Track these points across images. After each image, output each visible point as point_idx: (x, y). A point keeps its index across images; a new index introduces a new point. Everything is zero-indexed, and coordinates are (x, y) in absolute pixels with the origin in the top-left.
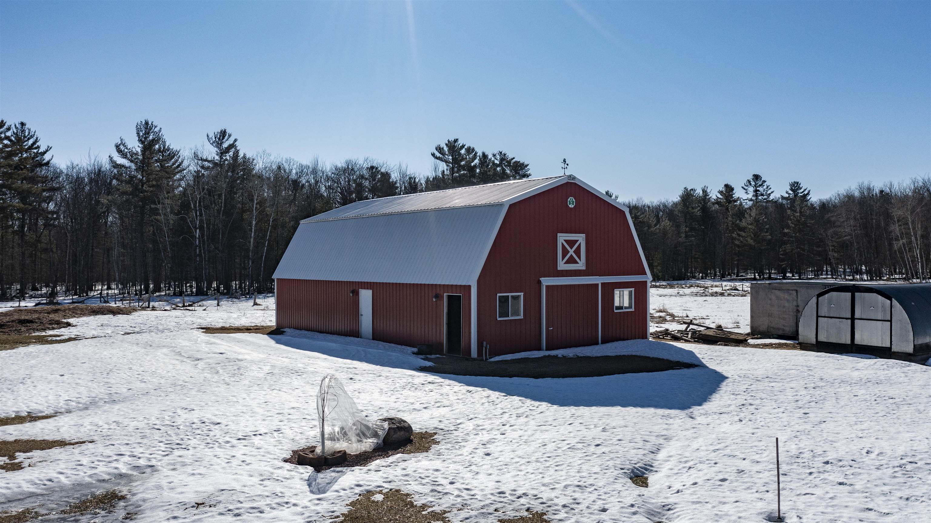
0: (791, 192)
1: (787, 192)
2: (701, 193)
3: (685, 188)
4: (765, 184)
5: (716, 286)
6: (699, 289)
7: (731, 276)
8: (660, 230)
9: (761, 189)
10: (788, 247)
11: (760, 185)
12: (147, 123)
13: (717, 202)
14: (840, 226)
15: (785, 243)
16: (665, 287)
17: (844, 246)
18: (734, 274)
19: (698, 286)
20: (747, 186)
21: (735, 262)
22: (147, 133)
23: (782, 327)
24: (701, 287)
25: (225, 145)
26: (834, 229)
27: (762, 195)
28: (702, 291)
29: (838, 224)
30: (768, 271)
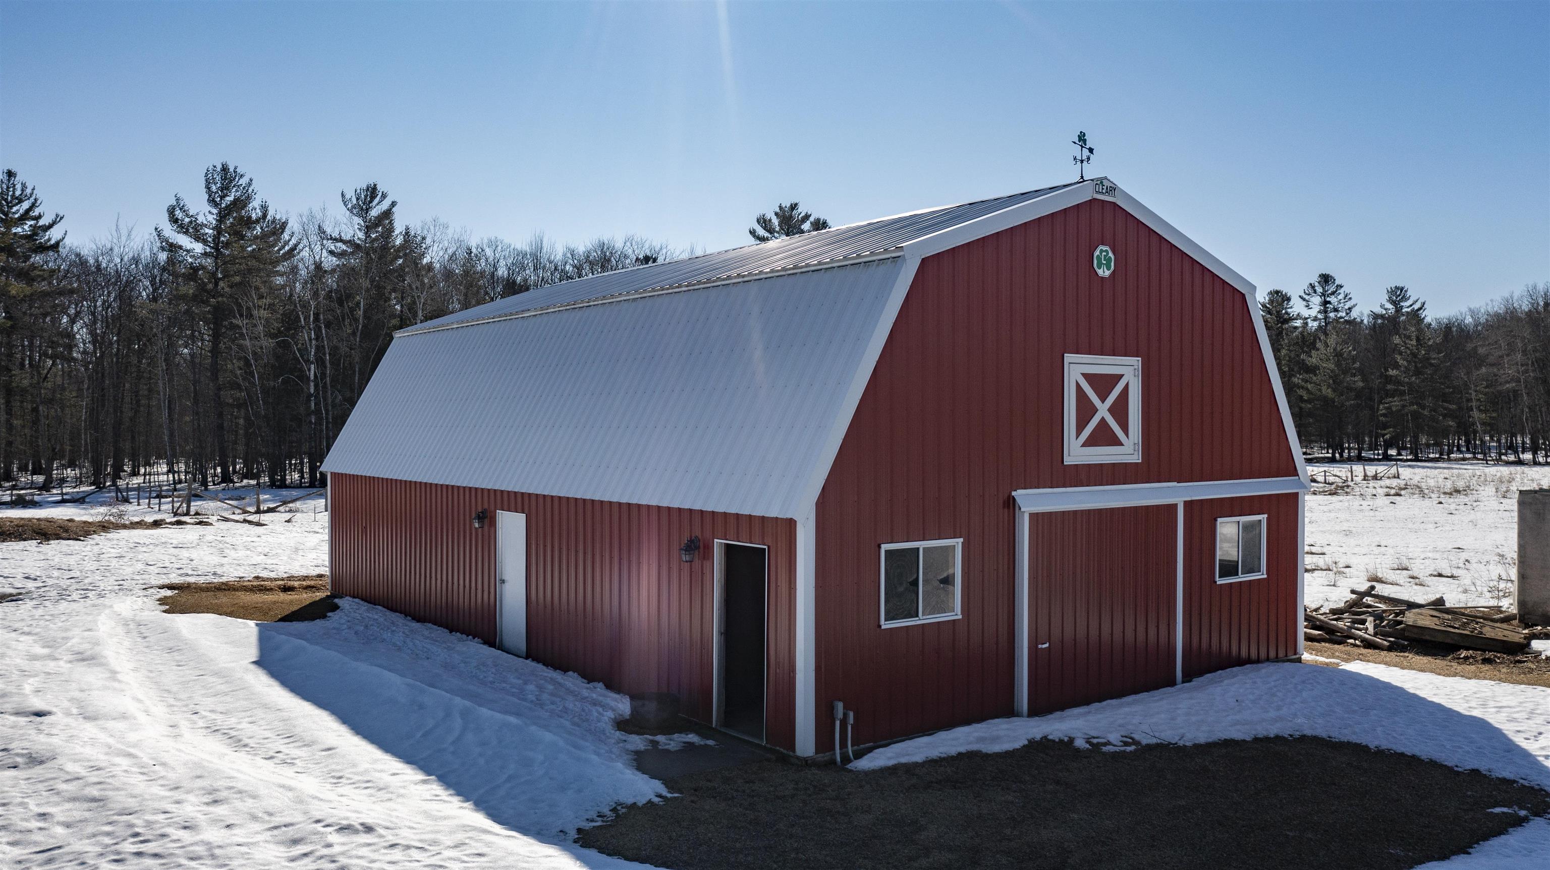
0: (1389, 306)
1: (1382, 306)
4: (1341, 291)
9: (1332, 299)
10: (1395, 402)
11: (1333, 293)
12: (225, 169)
14: (1495, 365)
15: (1389, 395)
17: (1501, 401)
20: (1309, 295)
22: (225, 189)
25: (374, 213)
26: (1483, 370)
27: (1336, 310)
30: (1355, 446)
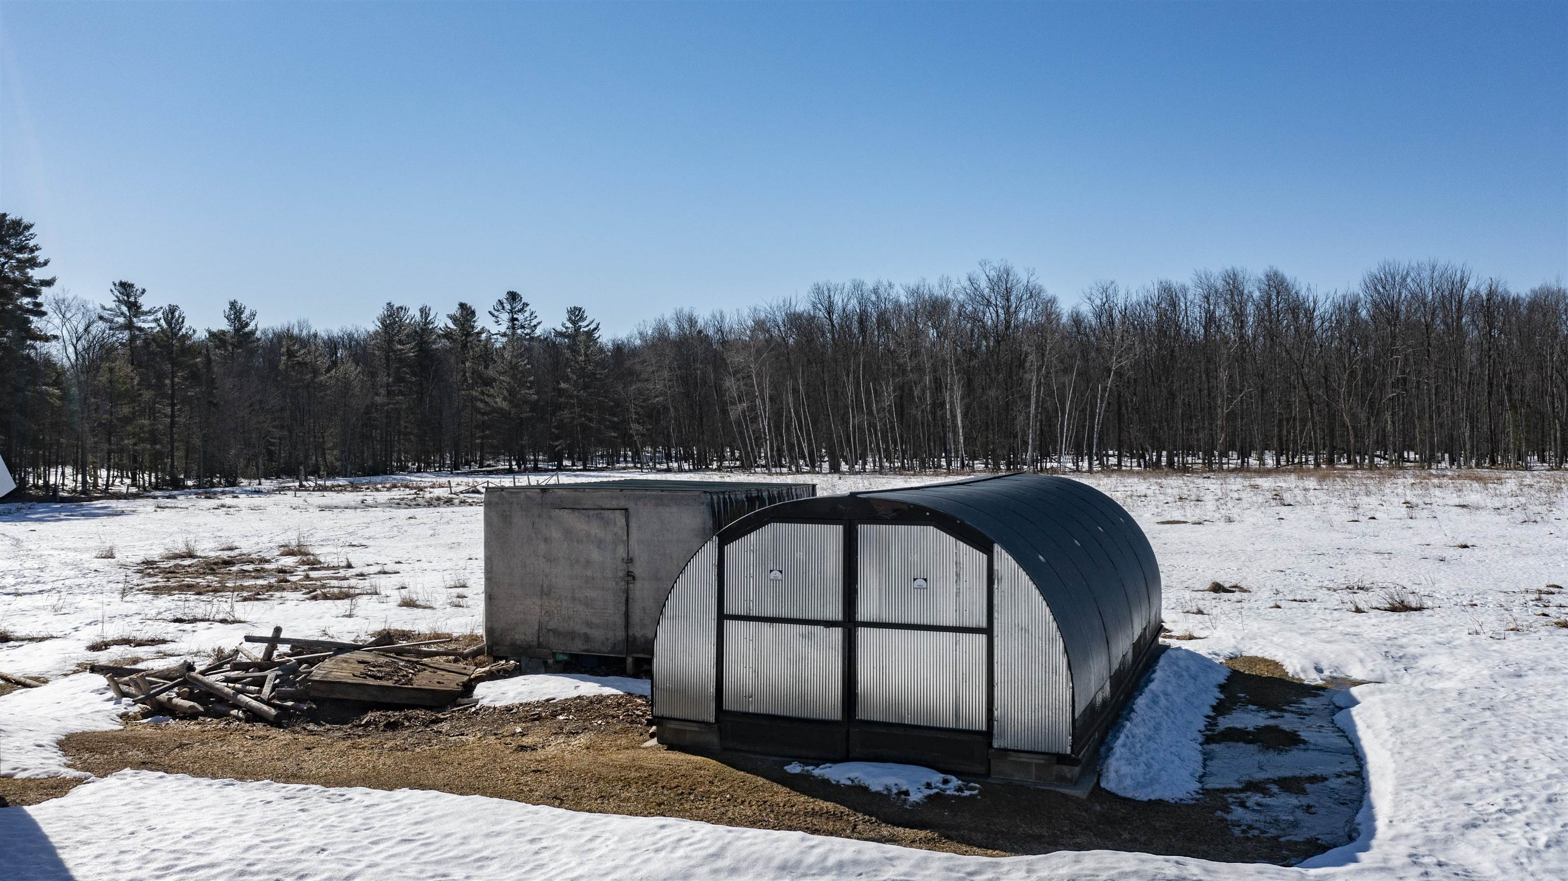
0: (569, 325)
1: (563, 325)
2: (418, 315)
3: (389, 304)
4: (527, 309)
5: (441, 486)
6: (408, 491)
7: (470, 466)
8: (338, 380)
9: (520, 317)
10: (566, 413)
11: (520, 311)
13: (448, 335)
14: (647, 380)
15: (560, 407)
16: (341, 489)
17: (653, 414)
18: (476, 463)
19: (407, 486)
20: (498, 311)
21: (478, 441)
23: (585, 630)
24: (411, 488)
26: (639, 385)
27: (523, 327)
28: (410, 497)
29: (644, 376)
30: (532, 458)
